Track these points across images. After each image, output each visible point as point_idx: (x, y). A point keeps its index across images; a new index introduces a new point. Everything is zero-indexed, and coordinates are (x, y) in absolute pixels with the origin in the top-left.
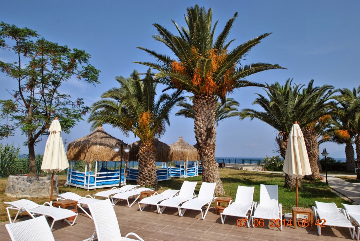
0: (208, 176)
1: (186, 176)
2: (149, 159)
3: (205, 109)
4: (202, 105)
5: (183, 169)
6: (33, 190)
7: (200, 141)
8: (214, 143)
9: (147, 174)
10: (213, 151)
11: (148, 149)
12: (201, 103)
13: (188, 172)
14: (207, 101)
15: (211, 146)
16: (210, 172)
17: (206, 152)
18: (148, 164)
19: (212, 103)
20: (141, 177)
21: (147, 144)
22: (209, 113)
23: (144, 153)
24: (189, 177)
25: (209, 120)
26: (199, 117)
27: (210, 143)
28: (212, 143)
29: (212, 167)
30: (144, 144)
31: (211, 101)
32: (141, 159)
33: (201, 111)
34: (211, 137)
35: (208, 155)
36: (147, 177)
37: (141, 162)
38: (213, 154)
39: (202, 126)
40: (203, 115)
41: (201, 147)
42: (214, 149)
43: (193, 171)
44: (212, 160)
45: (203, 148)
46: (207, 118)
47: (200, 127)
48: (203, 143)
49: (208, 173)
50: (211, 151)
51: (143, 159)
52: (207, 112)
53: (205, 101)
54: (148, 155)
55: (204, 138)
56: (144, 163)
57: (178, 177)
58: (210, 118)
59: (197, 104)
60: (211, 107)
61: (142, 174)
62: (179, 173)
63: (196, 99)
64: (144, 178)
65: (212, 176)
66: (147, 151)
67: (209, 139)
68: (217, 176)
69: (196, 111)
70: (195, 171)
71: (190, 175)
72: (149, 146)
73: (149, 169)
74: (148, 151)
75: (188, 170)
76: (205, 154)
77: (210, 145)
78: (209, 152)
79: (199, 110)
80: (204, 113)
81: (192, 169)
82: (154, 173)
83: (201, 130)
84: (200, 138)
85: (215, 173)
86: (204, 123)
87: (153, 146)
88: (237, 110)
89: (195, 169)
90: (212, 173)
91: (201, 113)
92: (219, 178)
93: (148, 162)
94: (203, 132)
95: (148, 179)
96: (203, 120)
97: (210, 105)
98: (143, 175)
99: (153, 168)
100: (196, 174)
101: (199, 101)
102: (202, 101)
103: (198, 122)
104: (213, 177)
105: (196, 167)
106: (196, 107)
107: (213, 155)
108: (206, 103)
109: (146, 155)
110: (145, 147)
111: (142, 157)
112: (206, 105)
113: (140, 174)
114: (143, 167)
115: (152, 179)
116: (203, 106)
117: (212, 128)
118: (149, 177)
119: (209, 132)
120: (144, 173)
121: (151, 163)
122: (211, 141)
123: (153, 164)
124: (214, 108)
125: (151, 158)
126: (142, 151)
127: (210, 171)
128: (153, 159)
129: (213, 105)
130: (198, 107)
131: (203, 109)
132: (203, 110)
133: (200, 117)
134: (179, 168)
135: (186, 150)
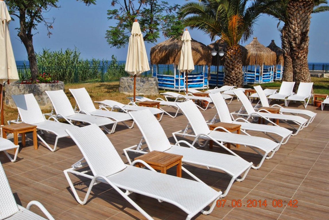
0: (300, 79)
1: (261, 82)
2: (237, 63)
3: (301, 13)
4: (298, 8)
5: (257, 74)
6: (146, 89)
7: (294, 45)
8: (307, 47)
9: (235, 77)
10: (306, 54)
11: (236, 53)
12: (297, 6)
13: (263, 78)
14: (304, 4)
15: (304, 50)
16: (302, 75)
17: (299, 56)
18: (235, 67)
19: (309, 5)
20: (228, 80)
21: (235, 48)
22: (305, 16)
23: (231, 56)
24: (264, 83)
25: (305, 24)
26: (294, 21)
27: (304, 47)
28: (305, 47)
29: (304, 70)
30: (231, 47)
31: (309, 4)
32: (228, 63)
33: (297, 14)
34: (305, 41)
35: (301, 58)
36: (234, 80)
37: (229, 65)
38: (306, 57)
39: (297, 29)
40: (299, 18)
41: (294, 50)
42: (308, 53)
43: (268, 77)
44: (305, 63)
45: (297, 52)
46: (302, 22)
47: (294, 31)
48: (297, 47)
49: (300, 76)
50: (304, 54)
51: (231, 63)
52: (303, 16)
53: (302, 4)
54: (235, 59)
55: (298, 41)
56: (231, 67)
57: (252, 83)
58: (306, 22)
59: (293, 7)
60: (308, 10)
61: (229, 77)
62: (253, 79)
63: (292, 2)
64: (232, 81)
65: (303, 78)
66: (234, 55)
67: (303, 42)
68: (308, 79)
69: (291, 15)
70: (270, 77)
71: (265, 82)
72: (237, 49)
73: (236, 72)
74: (236, 55)
75: (264, 75)
76: (298, 58)
77: (303, 48)
78: (302, 55)
79: (295, 13)
80: (300, 16)
81: (267, 75)
82: (241, 76)
83: (296, 34)
84: (294, 42)
85: (307, 76)
86: (299, 27)
87: (240, 49)
88: (326, 3)
89: (270, 74)
90: (304, 76)
91: (296, 16)
92: (310, 80)
93: (235, 66)
94: (297, 36)
95: (235, 82)
96: (299, 24)
97: (307, 8)
98: (231, 78)
99: (240, 72)
100: (271, 80)
101: (295, 4)
102: (299, 4)
103: (293, 26)
104: (304, 80)
105: (271, 73)
106: (292, 10)
107: (306, 59)
108: (303, 6)
109: (234, 59)
110: (232, 51)
111: (229, 61)
112: (303, 8)
113: (227, 77)
114: (231, 70)
115: (239, 82)
116: (300, 9)
117: (307, 32)
118: (237, 80)
119: (304, 35)
120: (231, 76)
121: (238, 66)
122: (305, 44)
123: (240, 68)
124: (311, 10)
125: (238, 62)
126: (229, 54)
127: (302, 73)
128: (239, 62)
129: (309, 8)
130: (294, 10)
131: (299, 12)
132: (299, 14)
133: (296, 20)
134: (253, 73)
135: (262, 53)
